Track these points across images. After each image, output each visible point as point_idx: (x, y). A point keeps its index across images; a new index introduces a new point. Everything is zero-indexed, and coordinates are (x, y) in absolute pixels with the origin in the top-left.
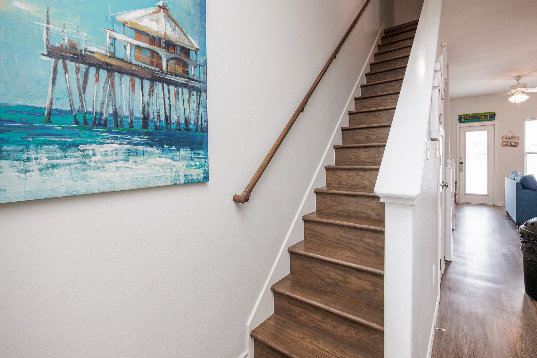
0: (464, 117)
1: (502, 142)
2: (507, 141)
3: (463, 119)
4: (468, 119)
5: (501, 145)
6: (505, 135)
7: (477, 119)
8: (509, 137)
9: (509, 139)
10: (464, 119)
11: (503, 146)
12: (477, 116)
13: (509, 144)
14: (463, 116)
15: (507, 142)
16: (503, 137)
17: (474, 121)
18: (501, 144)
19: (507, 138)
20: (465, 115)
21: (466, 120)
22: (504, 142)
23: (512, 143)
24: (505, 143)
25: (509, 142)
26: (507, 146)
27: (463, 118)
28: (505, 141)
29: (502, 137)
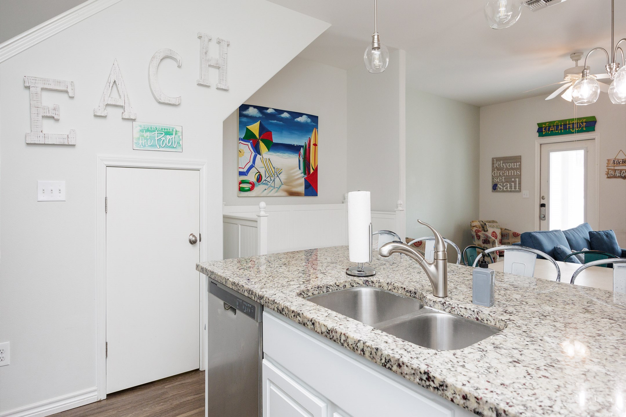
0: (546, 127)
1: (607, 171)
2: (616, 168)
3: (543, 131)
4: (551, 130)
5: (606, 176)
6: (612, 157)
7: (565, 129)
8: (619, 161)
9: (618, 165)
10: (545, 129)
11: (608, 177)
12: (565, 125)
13: (618, 175)
14: (543, 126)
15: (616, 170)
16: (608, 160)
17: (561, 134)
18: (606, 174)
19: (615, 162)
20: (547, 122)
21: (549, 131)
22: (610, 170)
23: (623, 172)
24: (611, 172)
25: (618, 170)
26: (615, 177)
27: (543, 128)
28: (613, 168)
29: (607, 162)
